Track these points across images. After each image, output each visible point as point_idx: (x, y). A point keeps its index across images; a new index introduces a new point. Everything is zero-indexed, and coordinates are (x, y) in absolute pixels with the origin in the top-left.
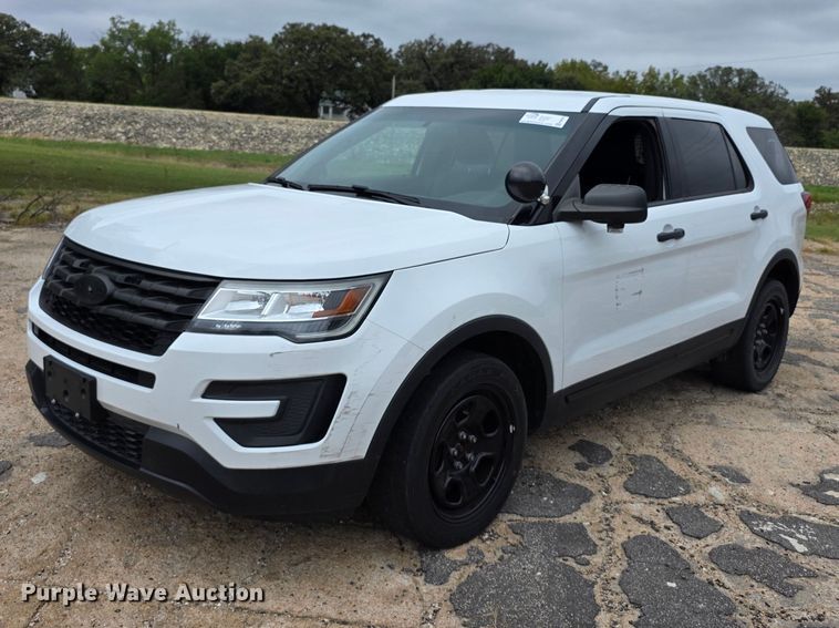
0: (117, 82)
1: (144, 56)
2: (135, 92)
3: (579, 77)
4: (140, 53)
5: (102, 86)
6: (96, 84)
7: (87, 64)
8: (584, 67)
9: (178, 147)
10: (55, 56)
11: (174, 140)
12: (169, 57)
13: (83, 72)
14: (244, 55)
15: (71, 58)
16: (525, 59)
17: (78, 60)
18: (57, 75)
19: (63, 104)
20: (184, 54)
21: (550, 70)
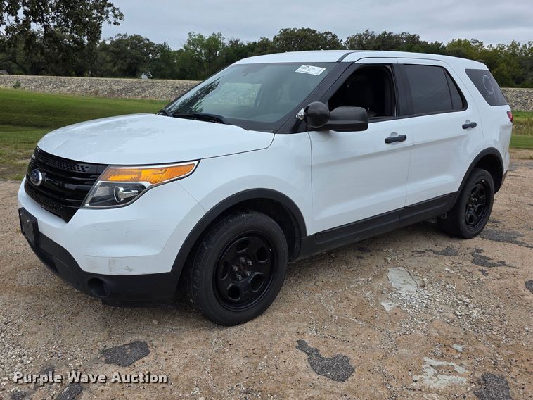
0: (192, 68)
1: (205, 53)
2: (200, 73)
3: (463, 49)
4: (203, 52)
5: (184, 70)
6: (181, 69)
7: (177, 59)
8: (466, 44)
9: (223, 104)
10: (161, 56)
11: (221, 100)
12: (218, 53)
13: (175, 63)
14: (257, 49)
15: (169, 55)
16: (426, 41)
17: (173, 57)
18: (162, 66)
19: (165, 81)
20: (226, 50)
21: (443, 47)
